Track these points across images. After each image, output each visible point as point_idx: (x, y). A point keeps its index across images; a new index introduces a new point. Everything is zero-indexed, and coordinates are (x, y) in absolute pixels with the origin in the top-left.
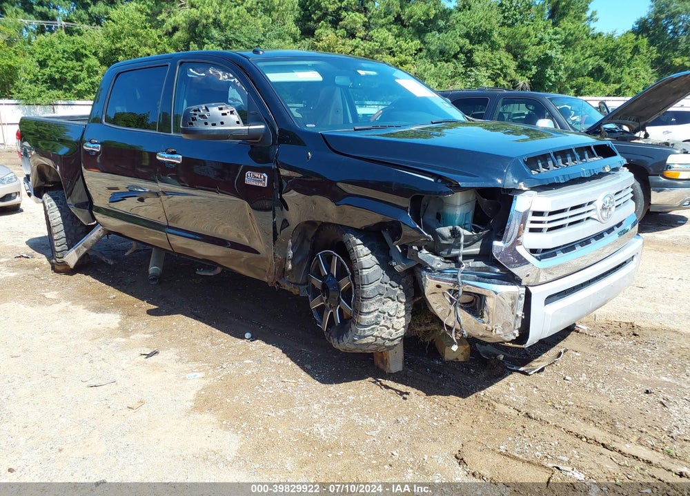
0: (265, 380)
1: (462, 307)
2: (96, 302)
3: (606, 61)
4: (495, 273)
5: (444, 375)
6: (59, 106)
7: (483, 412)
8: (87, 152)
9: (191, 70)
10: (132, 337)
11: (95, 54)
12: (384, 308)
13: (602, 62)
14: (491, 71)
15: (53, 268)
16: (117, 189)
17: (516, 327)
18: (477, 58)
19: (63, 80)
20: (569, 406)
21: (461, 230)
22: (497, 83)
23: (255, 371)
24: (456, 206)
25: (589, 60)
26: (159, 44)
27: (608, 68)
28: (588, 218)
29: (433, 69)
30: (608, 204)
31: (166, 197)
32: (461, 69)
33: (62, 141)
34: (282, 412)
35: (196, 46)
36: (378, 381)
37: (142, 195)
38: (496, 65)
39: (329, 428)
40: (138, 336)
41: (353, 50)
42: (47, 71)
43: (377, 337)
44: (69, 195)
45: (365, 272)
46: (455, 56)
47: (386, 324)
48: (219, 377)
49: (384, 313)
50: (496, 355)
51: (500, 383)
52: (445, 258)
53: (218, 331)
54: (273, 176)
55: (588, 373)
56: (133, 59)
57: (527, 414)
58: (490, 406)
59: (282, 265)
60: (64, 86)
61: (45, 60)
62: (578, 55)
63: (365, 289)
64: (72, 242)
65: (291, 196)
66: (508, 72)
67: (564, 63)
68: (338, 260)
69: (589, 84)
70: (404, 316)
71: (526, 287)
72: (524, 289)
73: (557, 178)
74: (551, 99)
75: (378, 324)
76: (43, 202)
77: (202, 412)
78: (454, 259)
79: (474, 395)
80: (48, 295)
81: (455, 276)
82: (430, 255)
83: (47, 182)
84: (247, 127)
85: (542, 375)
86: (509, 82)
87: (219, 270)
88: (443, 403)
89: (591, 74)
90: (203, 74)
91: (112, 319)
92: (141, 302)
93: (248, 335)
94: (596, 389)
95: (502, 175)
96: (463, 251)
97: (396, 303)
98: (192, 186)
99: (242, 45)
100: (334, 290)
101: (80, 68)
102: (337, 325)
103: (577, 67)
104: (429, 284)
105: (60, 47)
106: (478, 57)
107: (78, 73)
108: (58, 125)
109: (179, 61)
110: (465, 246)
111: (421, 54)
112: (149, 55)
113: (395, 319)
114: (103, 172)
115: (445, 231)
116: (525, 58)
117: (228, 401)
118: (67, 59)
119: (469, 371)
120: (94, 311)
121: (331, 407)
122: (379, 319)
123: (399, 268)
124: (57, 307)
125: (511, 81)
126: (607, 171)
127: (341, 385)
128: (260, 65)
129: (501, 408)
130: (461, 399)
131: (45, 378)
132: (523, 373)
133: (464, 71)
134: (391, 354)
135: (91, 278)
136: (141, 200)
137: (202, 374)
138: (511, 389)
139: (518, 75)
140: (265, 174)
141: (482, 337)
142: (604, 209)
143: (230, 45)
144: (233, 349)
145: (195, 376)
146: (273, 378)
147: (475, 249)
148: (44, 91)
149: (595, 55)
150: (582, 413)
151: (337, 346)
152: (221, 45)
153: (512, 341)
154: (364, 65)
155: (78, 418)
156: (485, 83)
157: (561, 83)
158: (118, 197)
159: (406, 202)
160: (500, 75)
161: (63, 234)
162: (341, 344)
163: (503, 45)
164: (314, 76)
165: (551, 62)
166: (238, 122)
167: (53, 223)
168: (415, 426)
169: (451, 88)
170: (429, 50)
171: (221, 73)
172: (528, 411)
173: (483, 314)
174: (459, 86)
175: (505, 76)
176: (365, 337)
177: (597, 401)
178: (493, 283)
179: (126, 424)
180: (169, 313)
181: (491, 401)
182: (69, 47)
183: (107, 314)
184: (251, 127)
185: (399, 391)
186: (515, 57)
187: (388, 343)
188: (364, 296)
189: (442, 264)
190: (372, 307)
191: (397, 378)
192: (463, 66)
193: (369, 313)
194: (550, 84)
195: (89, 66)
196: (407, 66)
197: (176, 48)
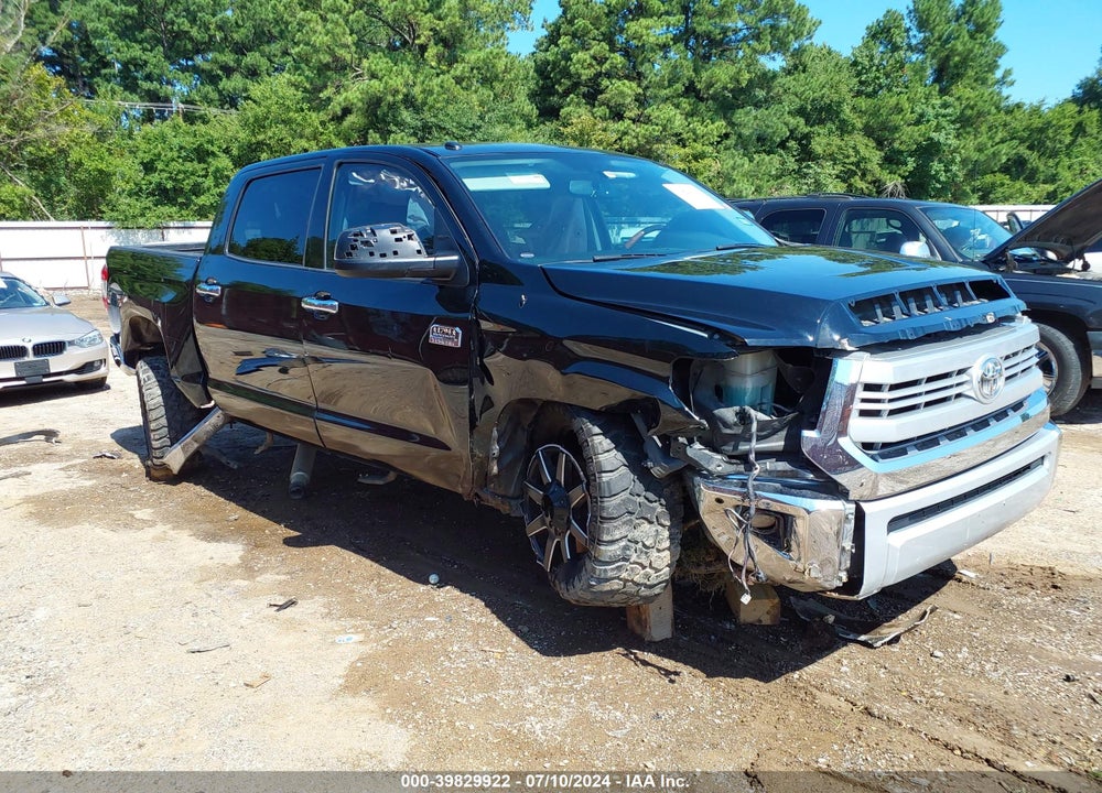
0: (455, 648)
1: (757, 535)
2: (209, 526)
3: (1031, 148)
4: (807, 480)
5: (737, 646)
6: (171, 231)
7: (796, 704)
8: (202, 298)
9: (354, 174)
10: (258, 579)
11: (227, 151)
12: (636, 534)
13: (1023, 150)
14: (840, 167)
15: (148, 474)
16: (249, 353)
17: (843, 567)
18: (818, 145)
19: (178, 191)
20: (937, 698)
21: (753, 412)
22: (850, 185)
23: (441, 633)
24: (745, 376)
25: (1001, 146)
26: (322, 134)
27: (1033, 158)
28: (958, 396)
29: (746, 166)
30: (991, 374)
31: (321, 365)
32: (792, 164)
33: (169, 282)
34: (478, 698)
35: (378, 136)
36: (632, 653)
37: (284, 364)
38: (848, 157)
39: (550, 725)
40: (268, 578)
41: (620, 139)
42: (155, 178)
43: (626, 581)
44: (175, 363)
45: (605, 477)
46: (783, 145)
47: (639, 561)
48: (385, 642)
49: (637, 543)
50: (822, 616)
51: (827, 660)
52: (730, 457)
53: (388, 571)
54: (470, 330)
55: (971, 647)
56: (283, 157)
57: (866, 709)
58: (808, 695)
59: (482, 467)
60: (180, 200)
61: (152, 161)
62: (983, 139)
63: (606, 504)
64: (177, 433)
65: (497, 361)
66: (869, 168)
67: (960, 153)
68: (568, 460)
69: (1002, 185)
70: (669, 549)
71: (857, 503)
72: (854, 506)
73: (903, 332)
74: (925, 210)
75: (627, 560)
76: (137, 374)
77: (355, 694)
78: (743, 458)
79: (783, 678)
80: (138, 514)
81: (744, 485)
82: (707, 452)
83: (144, 344)
84: (432, 259)
85: (896, 648)
86: (870, 183)
87: (392, 476)
88: (732, 689)
89: (1005, 170)
90: (372, 181)
91: (231, 552)
92: (276, 526)
93: (433, 578)
94: (982, 672)
95: (813, 329)
96: (755, 445)
97: (656, 527)
98: (365, 350)
99: (447, 133)
100: (562, 507)
101: (204, 173)
102: (565, 561)
103: (982, 158)
104: (706, 497)
105: (176, 141)
106: (820, 145)
107: (200, 180)
108: (165, 258)
109: (338, 161)
110: (759, 439)
111: (728, 142)
112: (306, 150)
113: (654, 554)
114: (230, 328)
115: (728, 414)
116: (896, 145)
117: (397, 678)
118: (185, 159)
119: (778, 639)
120: (205, 539)
121: (555, 691)
122: (628, 552)
123: (657, 471)
124: (150, 533)
125: (874, 182)
126: (990, 321)
127: (573, 658)
128: (454, 165)
129: (824, 698)
130: (761, 684)
131: (126, 637)
132: (864, 644)
133: (796, 167)
134: (653, 610)
135: (203, 489)
136: (284, 371)
137: (360, 637)
138: (843, 669)
139: (886, 172)
140: (457, 329)
141: (789, 582)
142: (983, 381)
143: (430, 133)
144: (409, 599)
145: (350, 639)
146: (467, 645)
147: (777, 443)
148: (149, 208)
149: (1012, 139)
150: (956, 710)
151: (566, 596)
152: (415, 134)
153: (837, 590)
154: (613, 163)
155: (170, 699)
156: (831, 186)
157: (956, 184)
158: (250, 366)
159: (665, 370)
160: (856, 174)
161: (164, 421)
162: (572, 591)
163: (859, 125)
164: (537, 181)
165: (938, 151)
166: (419, 252)
167: (150, 404)
168: (685, 724)
169: (776, 194)
170: (740, 136)
171: (397, 179)
172: (867, 704)
173: (789, 546)
174: (789, 191)
175: (864, 175)
176: (607, 580)
177: (983, 691)
178: (804, 496)
179: (240, 710)
180: (316, 544)
181: (811, 689)
182: (188, 141)
183: (223, 544)
184: (438, 259)
185: (664, 670)
186: (880, 144)
187: (644, 592)
188: (605, 515)
189: (723, 465)
190: (617, 532)
191: (663, 649)
192: (796, 160)
193: (612, 542)
194: (939, 186)
195: (217, 170)
196: (706, 161)
197: (347, 140)
